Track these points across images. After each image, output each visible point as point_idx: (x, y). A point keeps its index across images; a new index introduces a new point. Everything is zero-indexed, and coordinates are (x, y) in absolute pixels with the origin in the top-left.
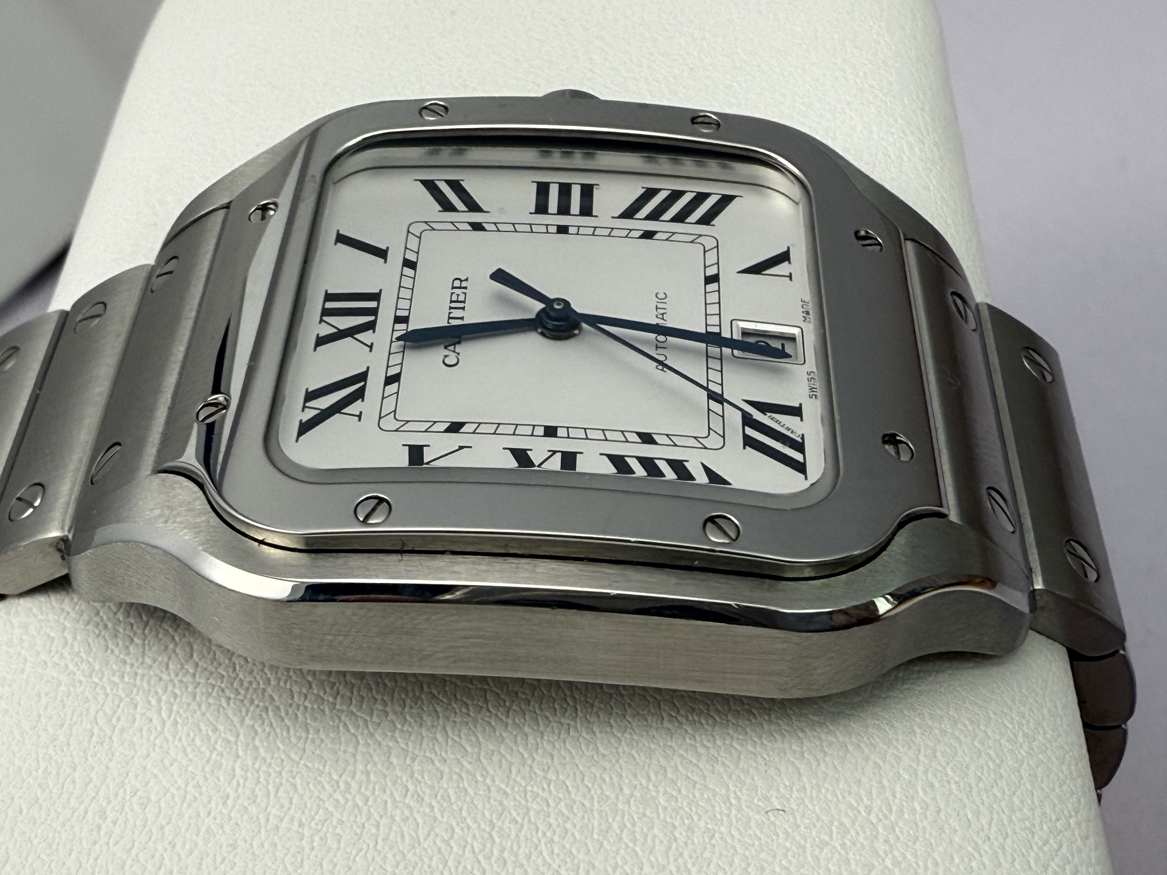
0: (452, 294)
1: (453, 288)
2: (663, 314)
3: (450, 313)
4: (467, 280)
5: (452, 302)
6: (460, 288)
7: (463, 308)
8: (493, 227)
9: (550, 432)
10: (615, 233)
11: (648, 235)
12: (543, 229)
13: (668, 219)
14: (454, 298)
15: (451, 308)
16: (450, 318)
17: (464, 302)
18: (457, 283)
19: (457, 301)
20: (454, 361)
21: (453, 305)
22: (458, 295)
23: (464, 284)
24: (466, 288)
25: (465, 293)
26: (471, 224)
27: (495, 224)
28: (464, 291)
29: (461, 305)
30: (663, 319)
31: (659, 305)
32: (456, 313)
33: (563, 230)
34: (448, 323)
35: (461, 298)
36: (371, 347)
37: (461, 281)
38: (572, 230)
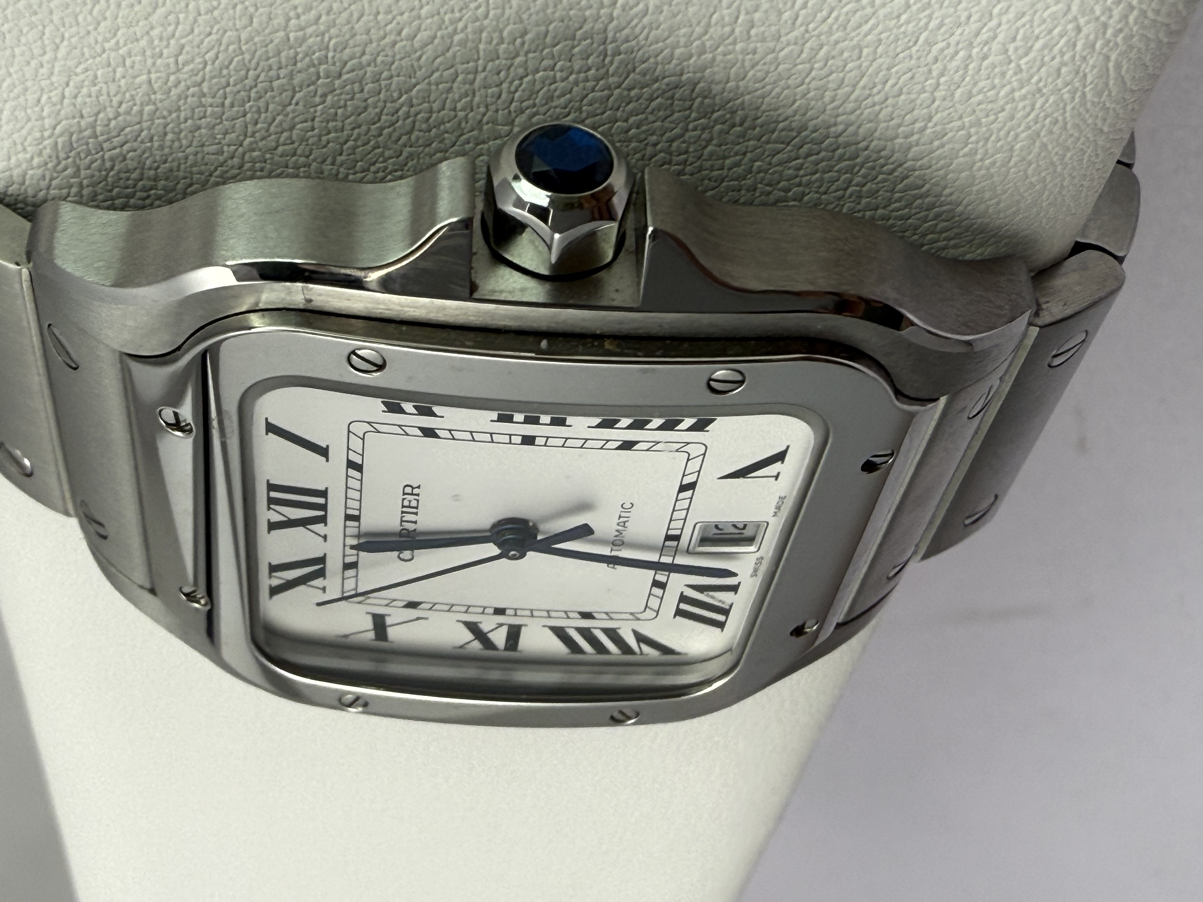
0: (404, 499)
1: (404, 494)
2: (625, 522)
3: (402, 517)
4: (419, 487)
5: (403, 507)
6: (412, 494)
7: (416, 514)
8: (447, 434)
9: (500, 611)
10: (589, 444)
11: (627, 445)
12: (506, 439)
13: (655, 427)
14: (406, 503)
15: (403, 512)
16: (402, 521)
17: (417, 508)
18: (408, 490)
19: (409, 507)
20: (410, 557)
21: (405, 509)
22: (410, 501)
23: (416, 491)
24: (418, 495)
25: (418, 501)
26: (421, 429)
27: (450, 431)
28: (416, 497)
29: (414, 510)
30: (624, 526)
31: (623, 514)
32: (408, 517)
33: (529, 440)
34: (401, 525)
35: (414, 504)
36: (325, 538)
37: (413, 488)
38: (539, 441)
